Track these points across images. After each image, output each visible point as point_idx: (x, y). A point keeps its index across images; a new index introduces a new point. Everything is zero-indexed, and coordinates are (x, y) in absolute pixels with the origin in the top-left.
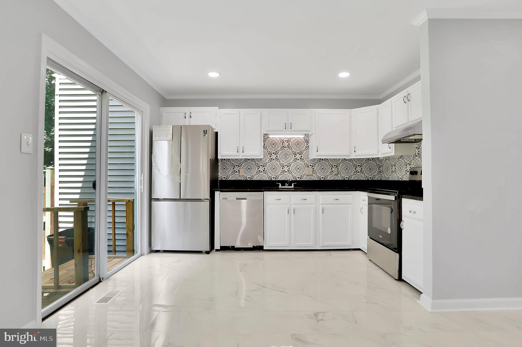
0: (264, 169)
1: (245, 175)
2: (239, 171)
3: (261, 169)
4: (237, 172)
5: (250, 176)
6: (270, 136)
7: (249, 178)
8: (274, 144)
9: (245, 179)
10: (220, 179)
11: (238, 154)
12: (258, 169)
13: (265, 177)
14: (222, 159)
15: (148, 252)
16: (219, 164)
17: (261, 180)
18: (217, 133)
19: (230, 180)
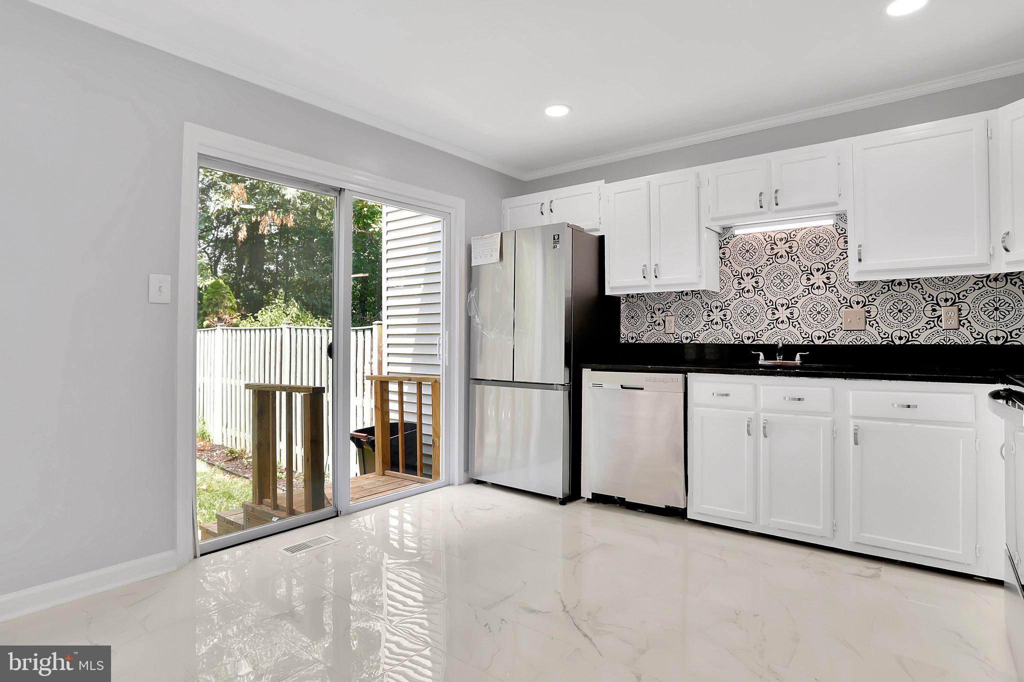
0: (725, 315)
1: (677, 331)
2: (664, 321)
3: (717, 316)
4: (659, 324)
5: (689, 335)
6: (737, 232)
7: (687, 338)
8: (748, 250)
9: (676, 342)
10: (623, 342)
11: (645, 282)
12: (709, 315)
13: (726, 337)
14: (628, 295)
15: (462, 481)
16: (622, 306)
17: (717, 344)
18: (601, 239)
19: (645, 342)
